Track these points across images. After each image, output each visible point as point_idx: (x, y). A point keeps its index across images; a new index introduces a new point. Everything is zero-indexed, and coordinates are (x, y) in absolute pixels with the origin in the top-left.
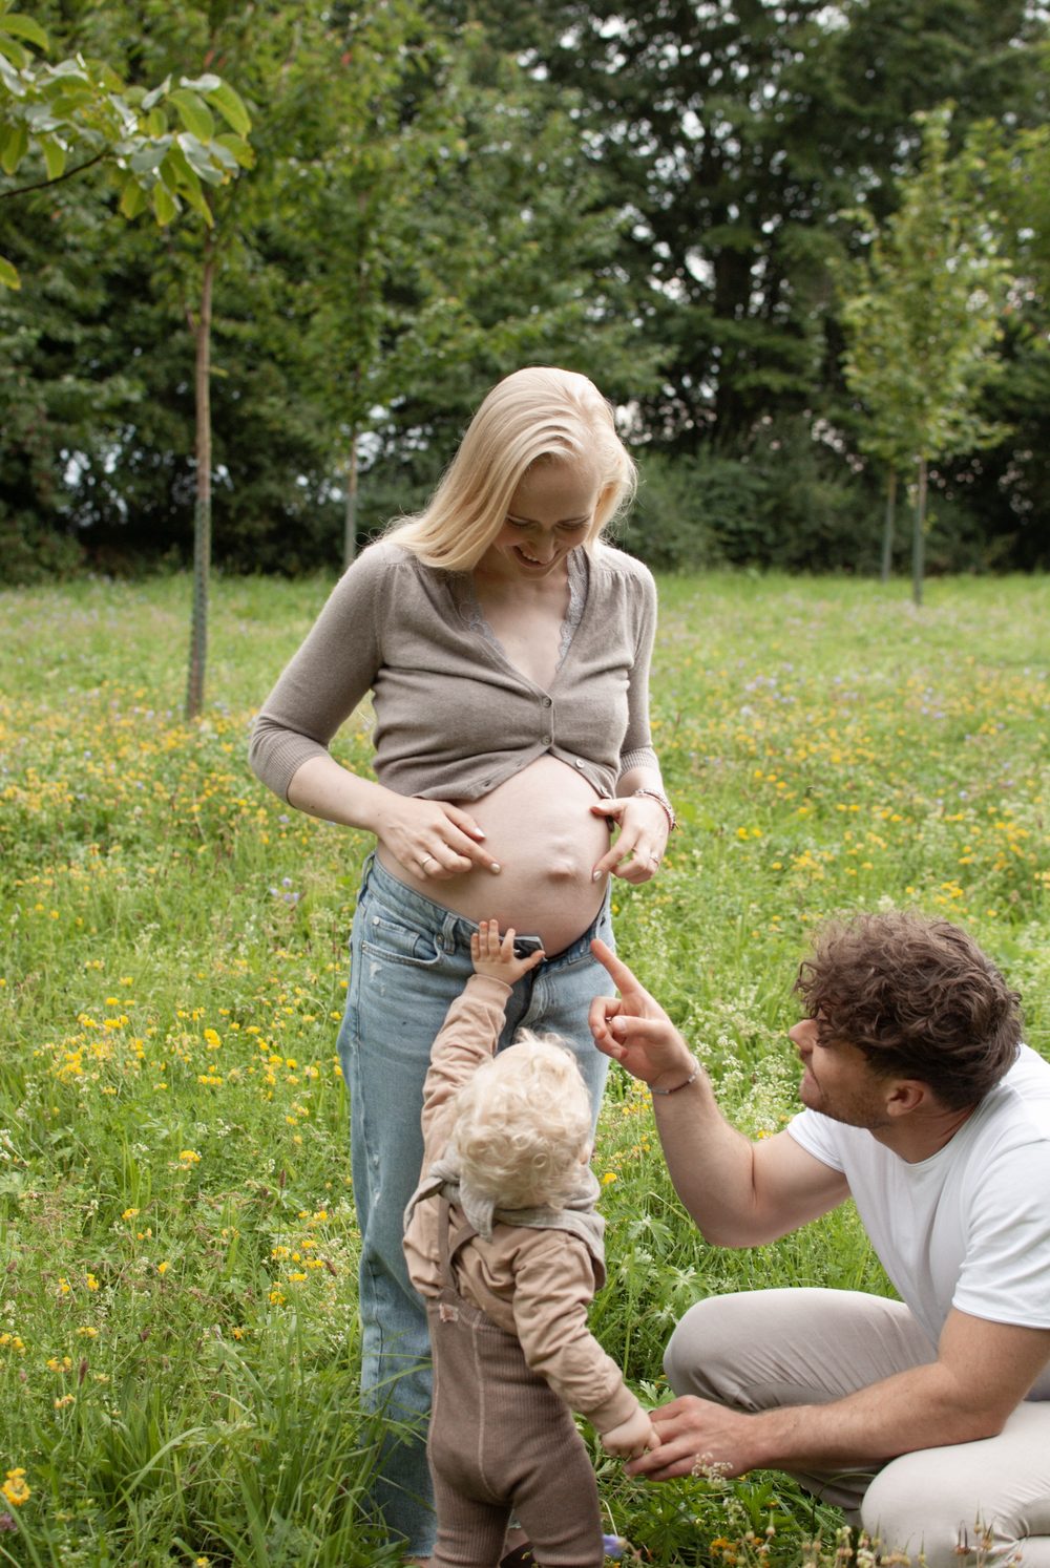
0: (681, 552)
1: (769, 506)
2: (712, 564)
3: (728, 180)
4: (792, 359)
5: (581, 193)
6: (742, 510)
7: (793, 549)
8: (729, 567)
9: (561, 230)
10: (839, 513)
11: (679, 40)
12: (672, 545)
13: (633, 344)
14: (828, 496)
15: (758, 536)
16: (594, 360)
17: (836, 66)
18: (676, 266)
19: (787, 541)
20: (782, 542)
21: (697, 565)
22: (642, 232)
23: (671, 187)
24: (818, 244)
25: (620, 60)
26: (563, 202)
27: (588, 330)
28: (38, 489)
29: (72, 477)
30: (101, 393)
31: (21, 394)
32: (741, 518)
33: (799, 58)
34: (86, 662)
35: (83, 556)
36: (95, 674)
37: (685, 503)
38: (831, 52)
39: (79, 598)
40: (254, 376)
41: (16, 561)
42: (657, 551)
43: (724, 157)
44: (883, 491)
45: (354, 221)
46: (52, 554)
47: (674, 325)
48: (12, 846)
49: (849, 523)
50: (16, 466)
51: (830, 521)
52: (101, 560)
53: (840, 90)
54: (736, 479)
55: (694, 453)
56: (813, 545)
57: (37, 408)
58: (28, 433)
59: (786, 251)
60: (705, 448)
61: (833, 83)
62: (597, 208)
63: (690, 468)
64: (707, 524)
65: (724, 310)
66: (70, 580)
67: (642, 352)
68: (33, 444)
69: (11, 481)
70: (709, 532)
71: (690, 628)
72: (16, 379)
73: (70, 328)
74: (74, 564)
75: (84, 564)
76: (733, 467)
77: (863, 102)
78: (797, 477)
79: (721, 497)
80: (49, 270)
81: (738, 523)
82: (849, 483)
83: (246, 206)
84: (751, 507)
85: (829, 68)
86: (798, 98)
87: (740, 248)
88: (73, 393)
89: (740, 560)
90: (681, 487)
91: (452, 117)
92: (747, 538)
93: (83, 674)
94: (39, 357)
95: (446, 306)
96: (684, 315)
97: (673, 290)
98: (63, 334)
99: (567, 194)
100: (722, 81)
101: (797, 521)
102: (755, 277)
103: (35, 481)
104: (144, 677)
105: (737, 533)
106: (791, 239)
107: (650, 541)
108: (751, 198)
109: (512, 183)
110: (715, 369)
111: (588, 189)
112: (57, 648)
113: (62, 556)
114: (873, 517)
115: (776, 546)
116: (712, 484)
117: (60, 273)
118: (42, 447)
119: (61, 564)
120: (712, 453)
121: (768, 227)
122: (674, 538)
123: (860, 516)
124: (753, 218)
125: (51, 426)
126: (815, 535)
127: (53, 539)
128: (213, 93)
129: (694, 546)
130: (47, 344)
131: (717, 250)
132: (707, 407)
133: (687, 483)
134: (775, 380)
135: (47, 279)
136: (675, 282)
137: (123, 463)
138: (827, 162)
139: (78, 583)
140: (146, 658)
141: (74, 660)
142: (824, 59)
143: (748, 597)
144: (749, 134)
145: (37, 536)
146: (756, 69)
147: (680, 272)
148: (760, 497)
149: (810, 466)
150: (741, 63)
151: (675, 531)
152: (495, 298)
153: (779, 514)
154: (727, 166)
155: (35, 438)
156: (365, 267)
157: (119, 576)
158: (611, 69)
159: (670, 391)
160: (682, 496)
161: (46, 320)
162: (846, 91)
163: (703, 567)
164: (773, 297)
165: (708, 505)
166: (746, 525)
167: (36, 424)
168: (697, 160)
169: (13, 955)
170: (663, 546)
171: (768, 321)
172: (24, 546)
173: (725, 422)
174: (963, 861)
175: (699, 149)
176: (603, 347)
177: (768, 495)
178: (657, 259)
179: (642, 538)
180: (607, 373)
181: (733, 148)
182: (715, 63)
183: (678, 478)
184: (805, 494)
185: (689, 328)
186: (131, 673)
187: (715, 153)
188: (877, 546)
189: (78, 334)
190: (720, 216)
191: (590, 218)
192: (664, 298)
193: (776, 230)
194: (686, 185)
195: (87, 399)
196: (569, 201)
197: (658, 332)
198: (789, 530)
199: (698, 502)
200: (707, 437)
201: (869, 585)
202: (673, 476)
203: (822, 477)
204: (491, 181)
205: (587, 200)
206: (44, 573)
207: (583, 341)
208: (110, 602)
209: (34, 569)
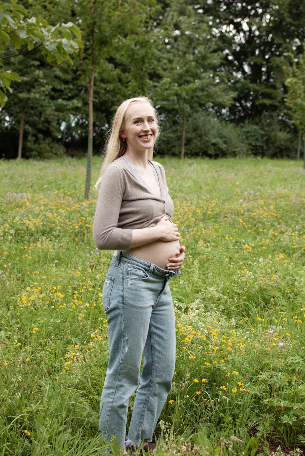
0: (238, 152)
1: (265, 138)
2: (248, 155)
3: (256, 43)
4: (273, 96)
5: (210, 47)
6: (257, 139)
7: (271, 151)
8: (252, 156)
9: (204, 58)
10: (285, 141)
11: (242, 2)
12: (236, 150)
13: (226, 91)
14: (283, 136)
15: (262, 147)
16: (213, 96)
17: (287, 10)
18: (240, 68)
19: (270, 149)
20: (269, 149)
21: (243, 155)
22: (230, 58)
23: (239, 45)
24: (281, 62)
25: (225, 7)
26: (205, 49)
27: (212, 87)
28: (52, 131)
29: (63, 128)
30: (69, 104)
31: (47, 104)
32: (257, 142)
33: (277, 7)
34: (59, 182)
35: (65, 151)
36: (62, 186)
37: (241, 138)
38: (286, 6)
39: (62, 163)
40: (115, 99)
41: (45, 152)
42: (232, 151)
43: (254, 36)
44: (298, 135)
45: (141, 56)
46: (56, 150)
47: (238, 85)
48: (24, 237)
49: (288, 144)
50: (46, 124)
51: (283, 143)
52: (70, 152)
53: (288, 16)
54: (255, 131)
55: (244, 123)
56: (278, 150)
57: (52, 108)
58: (50, 115)
59: (272, 64)
60: (247, 121)
61: (286, 15)
62: (215, 51)
63: (242, 127)
64: (247, 144)
65: (253, 81)
66: (61, 158)
67: (227, 94)
68: (51, 118)
69: (44, 129)
70: (247, 146)
71: (236, 175)
72: (44, 100)
73: (61, 85)
74: (62, 153)
75: (65, 153)
76: (255, 127)
77: (294, 20)
78: (273, 130)
79: (251, 136)
80: (55, 69)
81: (256, 143)
82: (289, 132)
83: (104, 53)
84: (260, 139)
85: (285, 11)
86: (276, 19)
87: (259, 63)
88: (62, 104)
89: (256, 154)
90: (239, 132)
91: (170, 25)
92: (258, 148)
93: (58, 186)
94: (52, 93)
95: (167, 80)
96: (241, 82)
97: (239, 75)
98: (59, 87)
99: (206, 47)
100: (254, 14)
101: (273, 143)
102: (263, 71)
103: (51, 129)
104: (75, 187)
105: (256, 146)
106: (273, 60)
107: (230, 149)
108: (262, 48)
109: (190, 44)
110: (251, 98)
111: (212, 46)
112: (51, 178)
113: (59, 151)
114: (295, 142)
115: (267, 150)
116: (248, 132)
117: (58, 69)
118: (53, 119)
119: (59, 153)
120: (249, 123)
121: (267, 57)
122: (237, 148)
123: (292, 142)
124: (263, 54)
125: (56, 113)
126: (278, 147)
127: (56, 146)
128: (71, 27)
129: (242, 150)
130: (54, 89)
131: (252, 63)
132: (249, 109)
133: (241, 131)
134: (267, 102)
135: (54, 71)
136: (240, 72)
137: (77, 123)
138: (284, 38)
139: (62, 159)
140: (76, 181)
141: (55, 182)
142: (284, 7)
143: (255, 165)
144: (261, 30)
145: (52, 145)
146: (264, 10)
147: (241, 69)
148: (263, 136)
149: (277, 127)
150: (260, 8)
151: (237, 146)
152: (184, 78)
153: (267, 142)
154: (255, 38)
155: (52, 117)
156: (144, 69)
157: (75, 157)
158: (222, 10)
159: (238, 104)
160: (239, 135)
161: (53, 83)
162: (290, 17)
163: (245, 156)
164: (269, 77)
165: (247, 138)
166: (258, 144)
167: (52, 113)
168: (247, 37)
169: (17, 269)
170: (233, 150)
171: (266, 85)
172: (48, 148)
173: (253, 113)
174: (293, 247)
175: (248, 34)
176: (216, 92)
177: (265, 135)
178: (235, 65)
179: (227, 148)
180: (217, 99)
181: (257, 33)
182: (252, 9)
183: (238, 130)
184: (276, 135)
185: (243, 86)
186: (71, 186)
187: (252, 35)
188: (296, 150)
189: (63, 87)
190: (253, 53)
191: (212, 54)
192: (236, 77)
193: (269, 58)
194: (244, 44)
195: (65, 106)
196: (206, 49)
197: (234, 87)
198: (271, 146)
199: (244, 137)
200: (248, 118)
201: (292, 162)
202: (237, 129)
203: (281, 130)
204: (184, 44)
205: (211, 49)
206: (53, 155)
207: (210, 90)
208: (70, 165)
209: (51, 154)
